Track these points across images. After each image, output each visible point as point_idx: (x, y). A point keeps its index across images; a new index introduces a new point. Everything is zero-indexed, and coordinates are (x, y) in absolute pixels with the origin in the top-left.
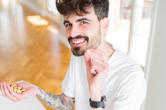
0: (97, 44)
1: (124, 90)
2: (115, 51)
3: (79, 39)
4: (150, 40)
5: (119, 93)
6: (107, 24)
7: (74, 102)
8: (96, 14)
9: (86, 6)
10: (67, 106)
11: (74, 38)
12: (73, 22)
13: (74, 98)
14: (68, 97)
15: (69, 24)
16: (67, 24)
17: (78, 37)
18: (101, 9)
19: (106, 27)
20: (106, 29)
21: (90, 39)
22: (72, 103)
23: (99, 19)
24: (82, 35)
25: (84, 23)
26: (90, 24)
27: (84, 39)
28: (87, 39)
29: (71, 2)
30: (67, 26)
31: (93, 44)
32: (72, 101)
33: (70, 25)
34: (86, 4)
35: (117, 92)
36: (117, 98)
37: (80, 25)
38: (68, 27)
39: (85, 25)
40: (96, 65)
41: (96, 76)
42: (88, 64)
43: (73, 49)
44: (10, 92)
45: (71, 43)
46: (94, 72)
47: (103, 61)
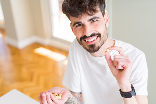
1: (137, 73)
3: (93, 37)
6: (107, 18)
7: (81, 97)
11: (89, 37)
12: (85, 22)
13: (81, 93)
14: (77, 93)
17: (92, 35)
18: (103, 6)
20: (108, 23)
21: (102, 36)
26: (99, 21)
28: (99, 35)
29: (83, 4)
30: (77, 26)
32: (80, 96)
37: (91, 23)
39: (96, 23)
40: (121, 61)
41: (124, 70)
42: (110, 61)
43: (87, 47)
44: (53, 101)
45: (83, 41)
46: (122, 68)
47: (123, 55)
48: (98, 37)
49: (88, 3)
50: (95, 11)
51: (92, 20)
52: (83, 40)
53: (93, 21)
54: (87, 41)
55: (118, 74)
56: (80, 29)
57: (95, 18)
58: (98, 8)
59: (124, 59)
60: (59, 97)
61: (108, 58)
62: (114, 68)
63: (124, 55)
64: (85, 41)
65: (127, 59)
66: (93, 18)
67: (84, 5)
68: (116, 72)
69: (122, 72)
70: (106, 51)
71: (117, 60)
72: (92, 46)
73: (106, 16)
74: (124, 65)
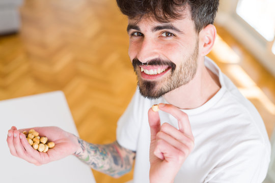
0: (189, 77)
3: (154, 67)
7: (134, 158)
8: (192, 19)
9: (176, 4)
10: (122, 166)
11: (145, 64)
12: (146, 31)
13: (135, 152)
14: (125, 149)
15: (138, 33)
16: (133, 30)
17: (154, 63)
18: (205, 9)
19: (209, 43)
20: (209, 46)
21: (177, 69)
22: (131, 161)
23: (198, 28)
24: (163, 58)
25: (167, 36)
27: (166, 67)
28: (172, 66)
30: (133, 35)
31: (181, 76)
32: (131, 156)
33: (138, 36)
34: (175, 1)
35: (210, 173)
37: (161, 37)
38: (136, 39)
39: (170, 39)
41: (162, 163)
44: (25, 150)
48: (169, 68)
54: (142, 70)
56: (137, 43)
57: (169, 29)
74: (166, 153)
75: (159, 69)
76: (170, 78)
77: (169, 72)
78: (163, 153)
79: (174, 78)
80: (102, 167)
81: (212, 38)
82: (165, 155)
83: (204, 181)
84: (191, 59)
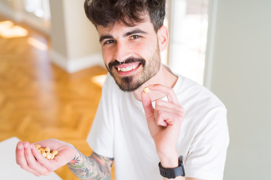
2: (178, 77)
3: (130, 64)
4: (207, 53)
5: (195, 145)
8: (151, 22)
11: (122, 63)
12: (118, 37)
16: (105, 40)
18: (158, 13)
19: (165, 41)
20: (165, 43)
21: (147, 63)
23: (156, 29)
24: (136, 56)
26: (145, 38)
27: (138, 63)
28: (142, 62)
29: (117, 4)
31: (151, 69)
34: (137, 7)
35: (192, 144)
36: (192, 153)
37: (130, 40)
38: (109, 46)
39: (138, 40)
40: (165, 111)
41: (167, 129)
42: (148, 110)
43: (119, 81)
44: (36, 160)
45: (114, 70)
46: (164, 124)
47: (172, 103)
48: (140, 64)
49: (124, 5)
50: (137, 19)
51: (133, 36)
52: (113, 68)
53: (135, 37)
54: (119, 69)
55: (157, 135)
56: (110, 48)
57: (137, 33)
58: (145, 15)
59: (173, 109)
60: (50, 156)
61: (147, 104)
62: (152, 123)
63: (175, 102)
64: (117, 69)
65: (177, 109)
66: (134, 32)
67: (117, 7)
68: (156, 130)
69: (164, 131)
70: (144, 91)
71: (159, 109)
72: (127, 80)
73: (162, 32)
74: (169, 119)
75: (133, 66)
76: (143, 72)
77: (141, 67)
78: (165, 121)
79: (146, 72)
80: (93, 173)
81: (166, 36)
82: (168, 121)
83: (189, 152)
84: (156, 54)
